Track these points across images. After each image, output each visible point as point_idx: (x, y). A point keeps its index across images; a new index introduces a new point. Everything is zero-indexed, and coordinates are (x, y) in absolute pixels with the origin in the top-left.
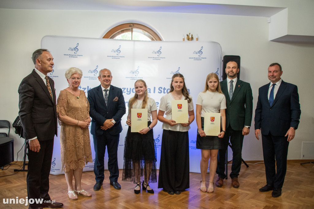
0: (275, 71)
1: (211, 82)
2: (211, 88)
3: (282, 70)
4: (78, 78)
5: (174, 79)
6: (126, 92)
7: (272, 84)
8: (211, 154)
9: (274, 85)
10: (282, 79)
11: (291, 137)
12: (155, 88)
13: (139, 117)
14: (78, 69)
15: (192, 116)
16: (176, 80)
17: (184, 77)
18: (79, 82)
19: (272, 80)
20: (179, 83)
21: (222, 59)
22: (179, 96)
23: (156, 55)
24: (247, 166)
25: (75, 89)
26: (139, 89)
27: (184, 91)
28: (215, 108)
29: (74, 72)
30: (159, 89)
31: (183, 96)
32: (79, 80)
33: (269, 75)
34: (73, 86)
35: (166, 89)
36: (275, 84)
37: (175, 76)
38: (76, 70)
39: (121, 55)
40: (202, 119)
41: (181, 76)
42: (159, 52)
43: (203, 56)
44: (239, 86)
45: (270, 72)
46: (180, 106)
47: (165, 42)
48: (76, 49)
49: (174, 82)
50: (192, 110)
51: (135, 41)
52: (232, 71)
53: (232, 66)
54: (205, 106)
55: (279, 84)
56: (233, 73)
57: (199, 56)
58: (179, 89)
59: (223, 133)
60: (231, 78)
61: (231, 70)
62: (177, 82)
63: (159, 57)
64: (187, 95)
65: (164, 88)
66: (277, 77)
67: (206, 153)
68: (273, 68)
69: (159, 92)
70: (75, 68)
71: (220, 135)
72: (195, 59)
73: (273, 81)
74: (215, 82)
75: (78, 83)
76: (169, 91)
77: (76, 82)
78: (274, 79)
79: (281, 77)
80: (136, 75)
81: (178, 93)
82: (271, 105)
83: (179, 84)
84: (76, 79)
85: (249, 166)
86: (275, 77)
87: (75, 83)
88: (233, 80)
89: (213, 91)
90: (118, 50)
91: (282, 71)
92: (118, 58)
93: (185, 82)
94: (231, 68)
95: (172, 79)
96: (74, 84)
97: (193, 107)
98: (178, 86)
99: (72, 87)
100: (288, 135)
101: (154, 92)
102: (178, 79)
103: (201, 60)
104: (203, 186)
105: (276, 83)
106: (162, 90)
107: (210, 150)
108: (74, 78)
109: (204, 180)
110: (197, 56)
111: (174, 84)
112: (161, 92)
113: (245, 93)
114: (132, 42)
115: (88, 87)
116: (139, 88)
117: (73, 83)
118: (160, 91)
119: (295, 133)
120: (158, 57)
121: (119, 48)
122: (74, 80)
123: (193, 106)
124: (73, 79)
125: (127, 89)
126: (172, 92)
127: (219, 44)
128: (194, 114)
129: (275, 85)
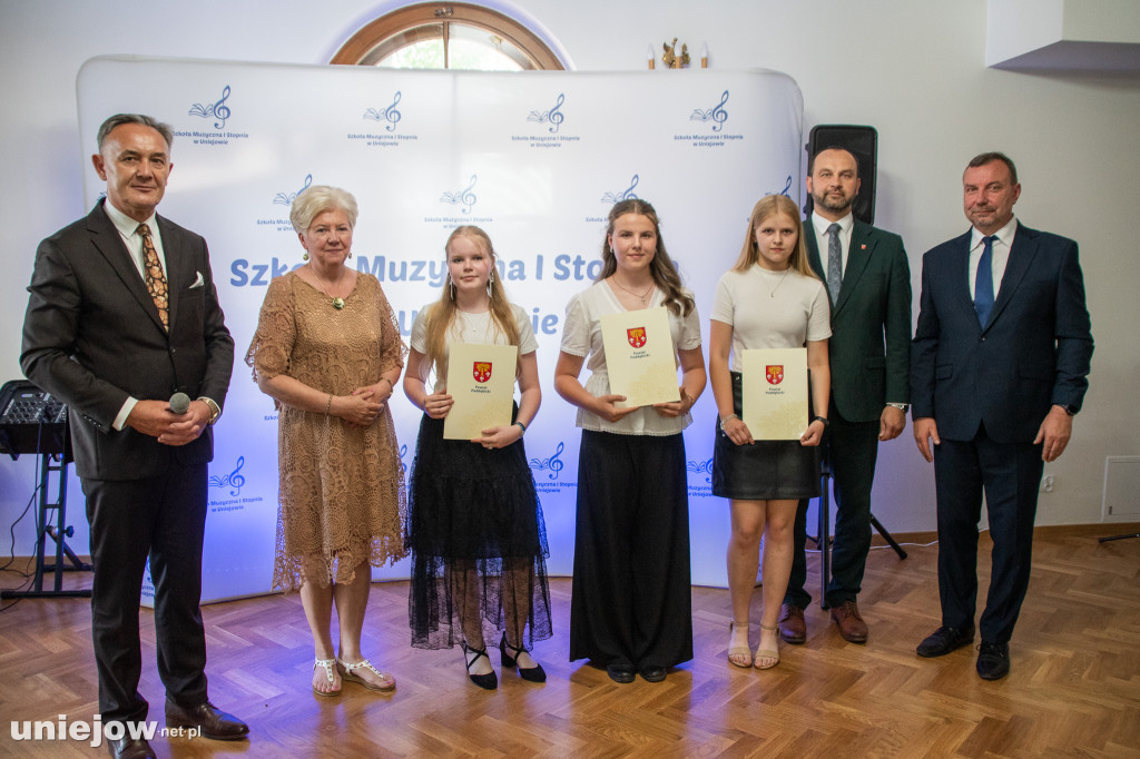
0: (991, 184)
1: (769, 231)
2: (768, 256)
3: (1019, 181)
4: (341, 229)
5: (617, 221)
6: (428, 279)
7: (978, 236)
8: (768, 518)
9: (989, 241)
10: (1016, 216)
11: (1055, 445)
12: (540, 259)
13: (482, 378)
14: (339, 190)
15: (695, 373)
16: (627, 223)
17: (659, 214)
18: (345, 242)
19: (980, 219)
20: (637, 236)
21: (806, 140)
22: (642, 292)
23: (542, 130)
24: (903, 555)
25: (332, 271)
26: (468, 266)
27: (660, 273)
28: (786, 335)
29: (325, 203)
30: (558, 264)
31: (656, 289)
32: (343, 236)
33: (970, 202)
34: (322, 261)
35: (583, 263)
36: (995, 238)
37: (622, 208)
38: (329, 195)
39: (401, 128)
40: (736, 380)
41: (646, 209)
42: (555, 114)
43: (729, 128)
44: (863, 247)
45: (971, 188)
46: (637, 338)
47: (579, 73)
48: (221, 109)
49: (615, 234)
50: (695, 345)
51: (456, 72)
52: (839, 188)
53: (840, 168)
54: (750, 330)
55: (1008, 235)
56: (843, 195)
57: (714, 128)
58: (638, 264)
59: (818, 424)
60: (833, 217)
61: (836, 184)
62: (628, 234)
63: (556, 135)
64: (672, 285)
65: (579, 257)
66: (998, 211)
67: (750, 511)
68: (984, 174)
69: (557, 276)
70: (328, 187)
71: (810, 436)
72: (697, 141)
73: (982, 227)
74: (786, 231)
75: (340, 247)
76: (597, 270)
77: (331, 244)
78: (989, 219)
79: (1015, 209)
80: (464, 211)
81: (635, 279)
82: (984, 321)
83: (636, 241)
84: (333, 230)
85: (909, 554)
86: (993, 211)
87: (330, 248)
88: (839, 222)
89: (774, 266)
90: (392, 112)
91: (1019, 186)
92: (392, 141)
93: (662, 232)
94: (836, 175)
95: (607, 223)
96: (327, 254)
97: (699, 335)
98: (631, 252)
99: (318, 263)
100: (1043, 439)
101: (539, 276)
102: (633, 220)
103: (722, 144)
104: (738, 644)
105: (998, 234)
106: (571, 267)
107: (767, 500)
108: (325, 229)
109: (743, 619)
110: (705, 128)
111: (619, 244)
112: (566, 275)
113: (887, 277)
114: (448, 78)
115: (275, 261)
116: (468, 260)
117: (322, 249)
118: (561, 273)
119: (1069, 427)
120: (550, 135)
121: (396, 104)
122: (323, 237)
123: (699, 331)
124: (321, 230)
125: (432, 264)
126: (611, 278)
127: (795, 82)
128: (702, 365)
129: (995, 243)
